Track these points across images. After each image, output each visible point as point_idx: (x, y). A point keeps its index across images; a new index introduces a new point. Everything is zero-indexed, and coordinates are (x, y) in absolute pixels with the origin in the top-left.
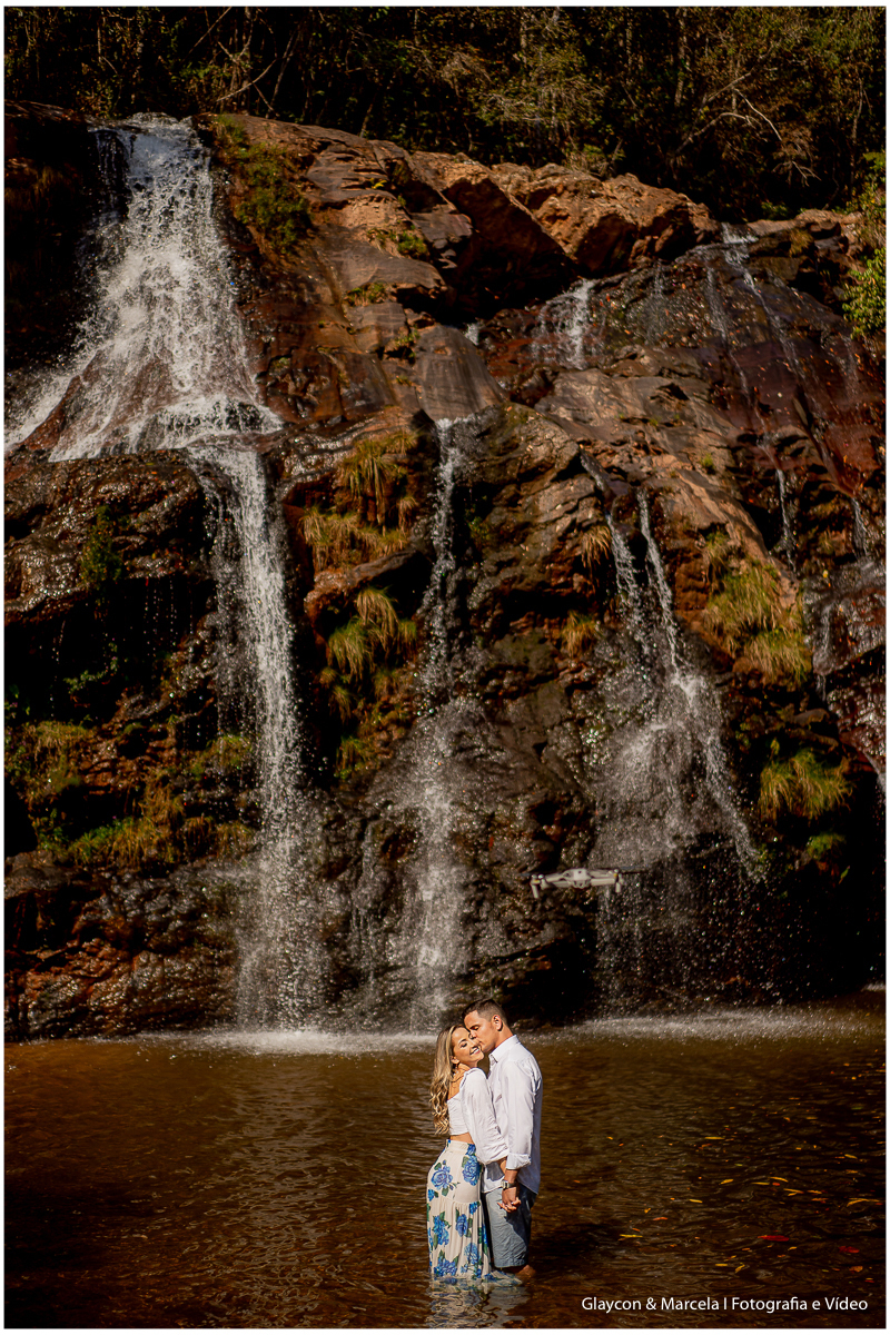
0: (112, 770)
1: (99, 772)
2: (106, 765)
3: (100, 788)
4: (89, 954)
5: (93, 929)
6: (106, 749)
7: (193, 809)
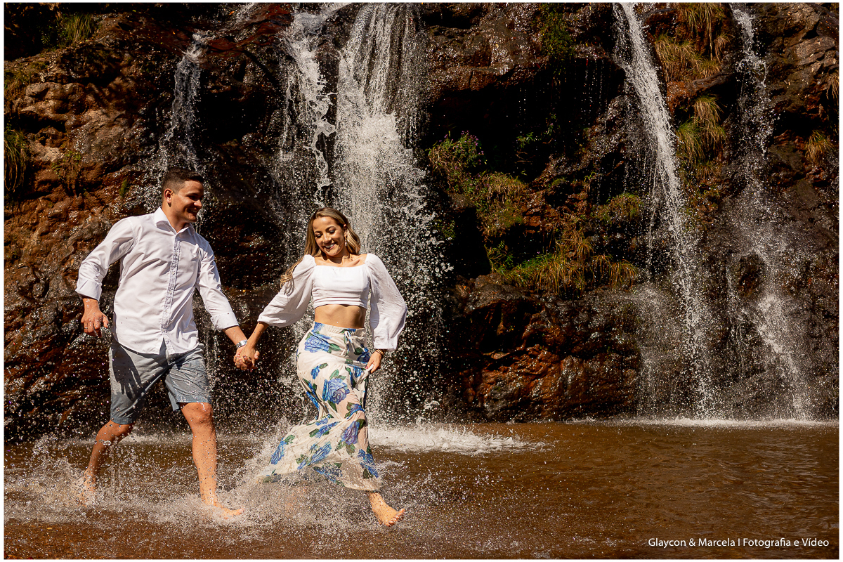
0: (541, 215)
1: (532, 215)
2: (538, 210)
3: (533, 228)
4: (531, 356)
5: (538, 338)
6: (536, 199)
7: (600, 249)
